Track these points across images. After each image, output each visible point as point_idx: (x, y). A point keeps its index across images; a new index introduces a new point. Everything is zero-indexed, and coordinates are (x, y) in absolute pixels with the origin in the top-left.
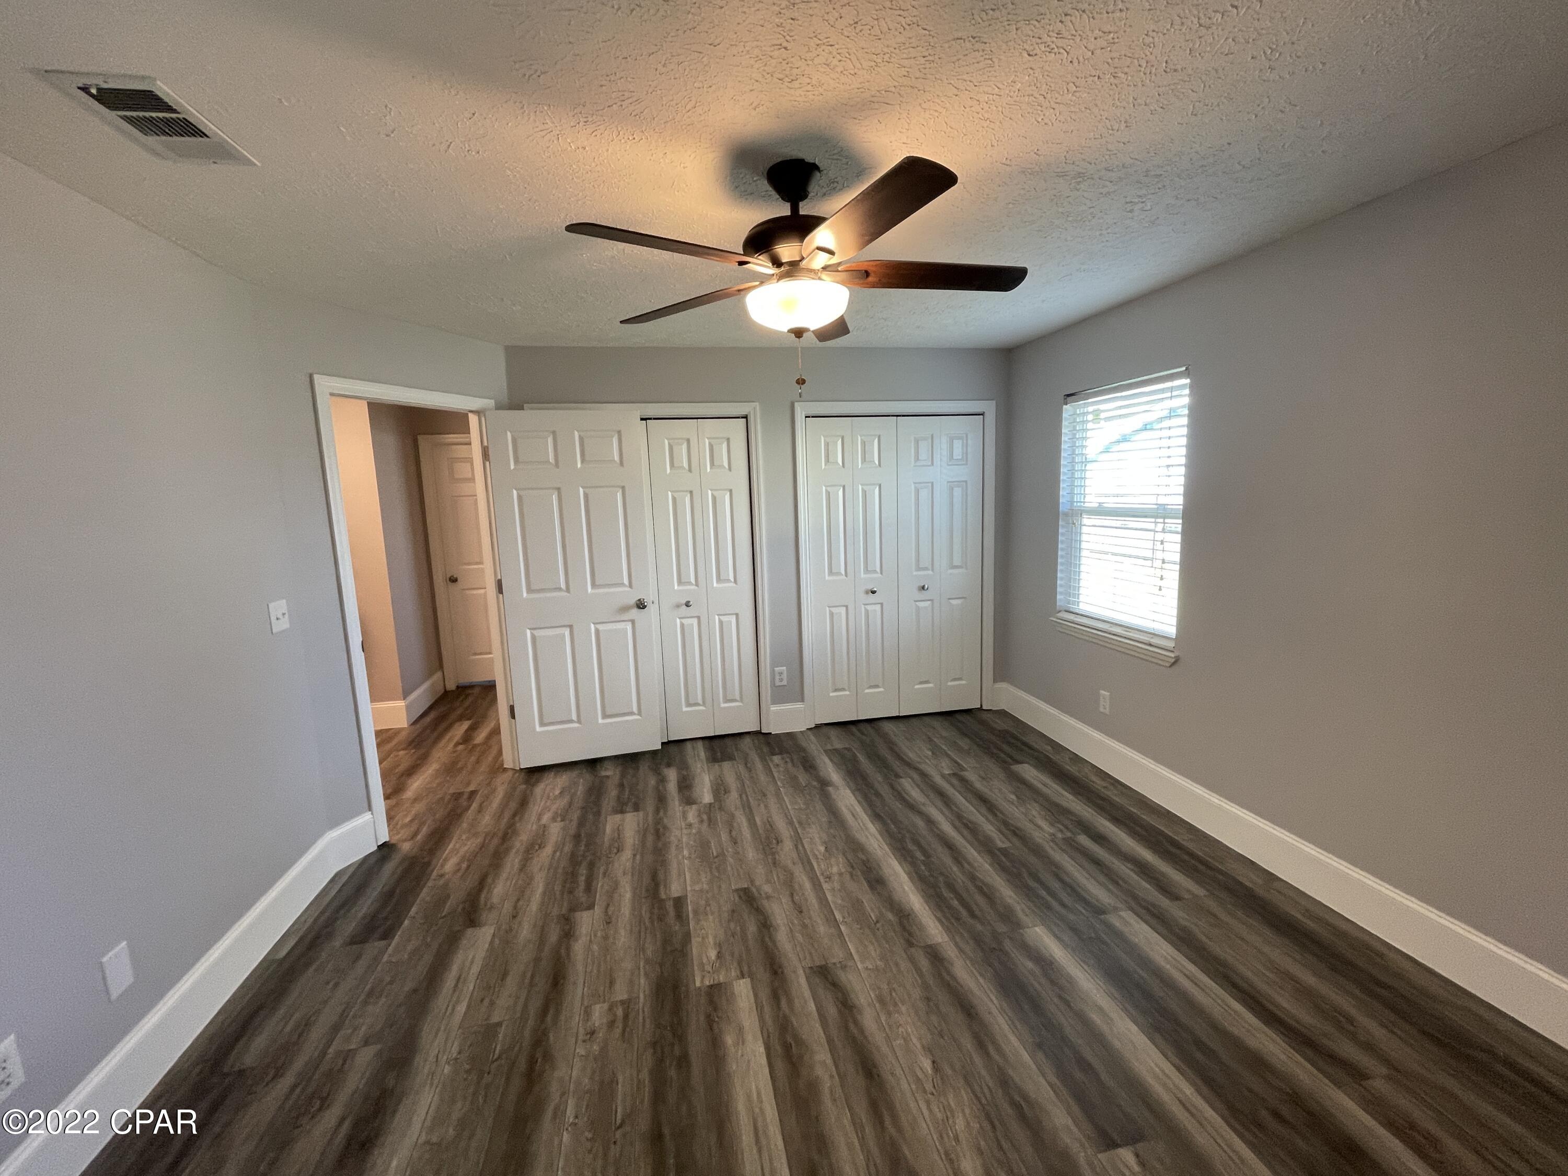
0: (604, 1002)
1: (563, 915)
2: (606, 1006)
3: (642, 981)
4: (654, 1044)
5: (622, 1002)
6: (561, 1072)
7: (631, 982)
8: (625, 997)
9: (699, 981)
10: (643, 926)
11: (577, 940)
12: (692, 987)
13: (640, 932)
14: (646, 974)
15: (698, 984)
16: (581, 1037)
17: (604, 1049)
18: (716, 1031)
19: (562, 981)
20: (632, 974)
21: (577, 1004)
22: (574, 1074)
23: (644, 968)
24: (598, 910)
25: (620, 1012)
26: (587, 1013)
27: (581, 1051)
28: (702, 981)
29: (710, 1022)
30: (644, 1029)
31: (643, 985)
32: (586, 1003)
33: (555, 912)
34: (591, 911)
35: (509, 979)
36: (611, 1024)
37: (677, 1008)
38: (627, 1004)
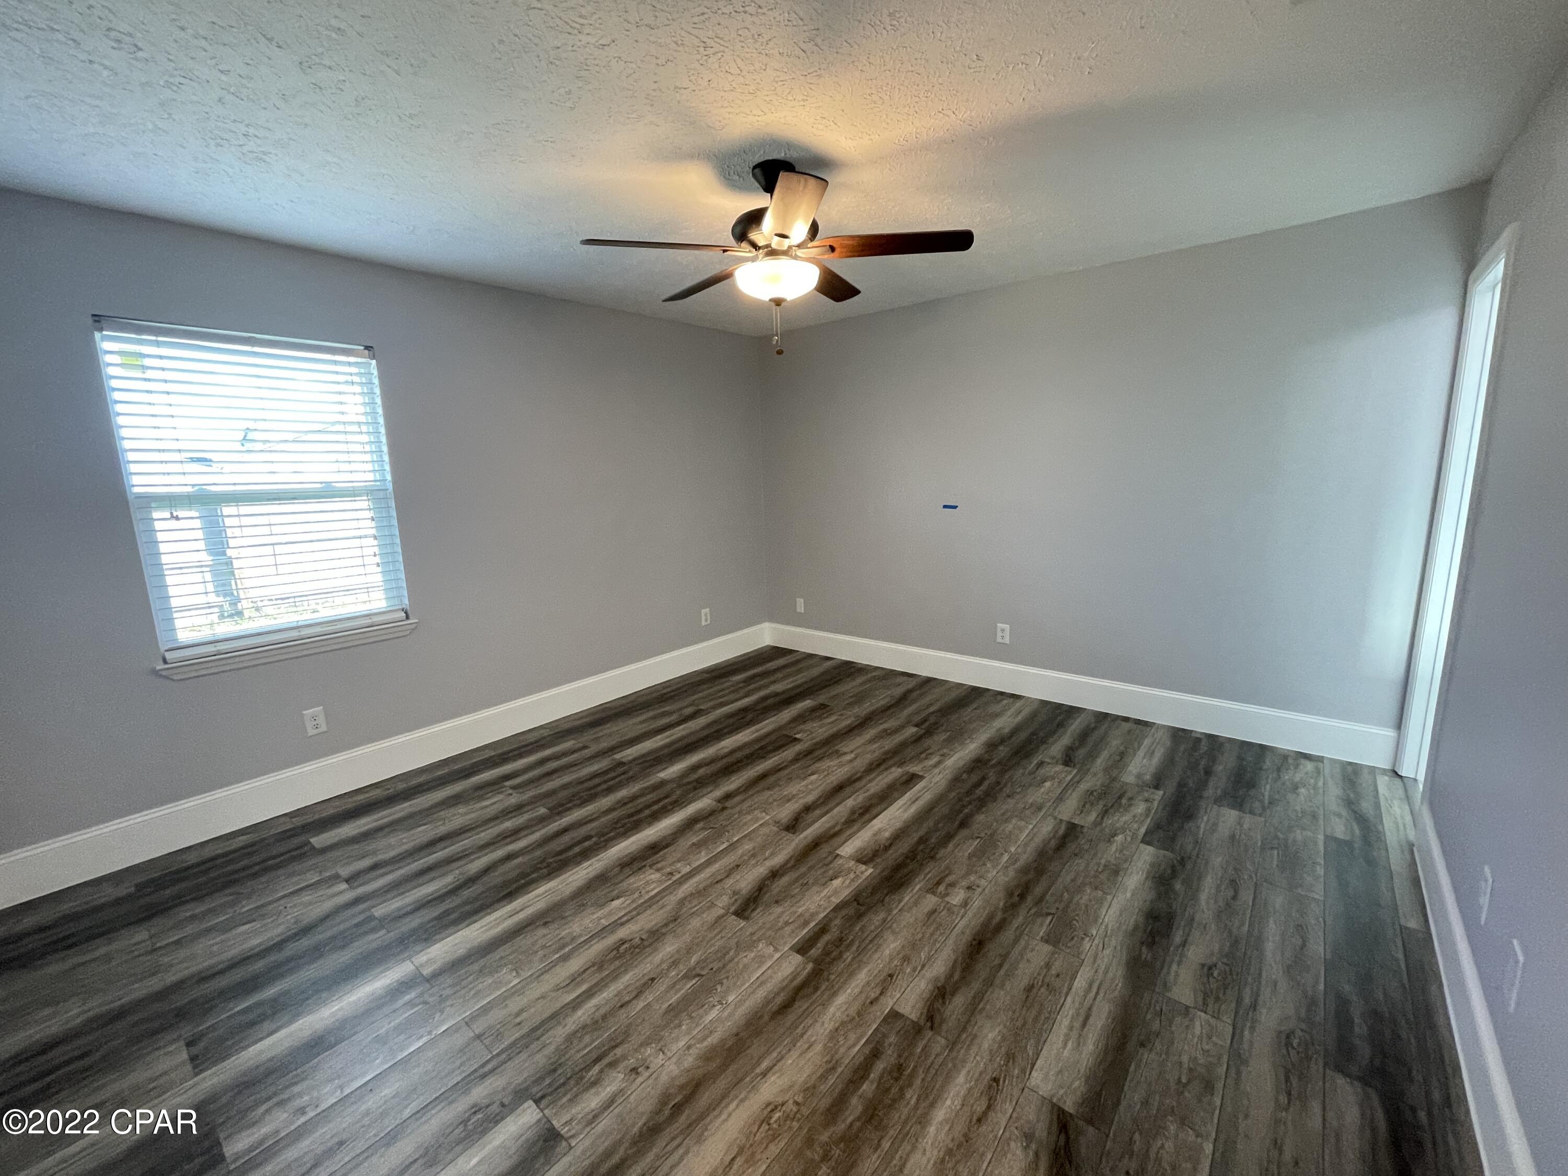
0: (948, 903)
1: (932, 1028)
2: (947, 899)
3: (907, 899)
4: (932, 858)
5: (934, 893)
6: (1003, 879)
7: (916, 903)
8: (929, 896)
9: (868, 871)
10: (864, 945)
11: (937, 979)
12: (878, 871)
13: (871, 941)
14: (900, 902)
15: (871, 870)
16: (980, 890)
17: (968, 874)
18: (889, 842)
19: (974, 943)
20: (911, 908)
21: (970, 914)
22: (994, 873)
23: (896, 907)
24: (887, 1004)
25: (941, 888)
26: (965, 904)
27: (983, 883)
28: (866, 870)
29: (887, 848)
30: (931, 871)
31: (908, 897)
32: (963, 910)
33: (939, 1043)
34: (896, 1008)
35: (1025, 982)
36: (952, 885)
37: (898, 867)
38: (932, 890)
